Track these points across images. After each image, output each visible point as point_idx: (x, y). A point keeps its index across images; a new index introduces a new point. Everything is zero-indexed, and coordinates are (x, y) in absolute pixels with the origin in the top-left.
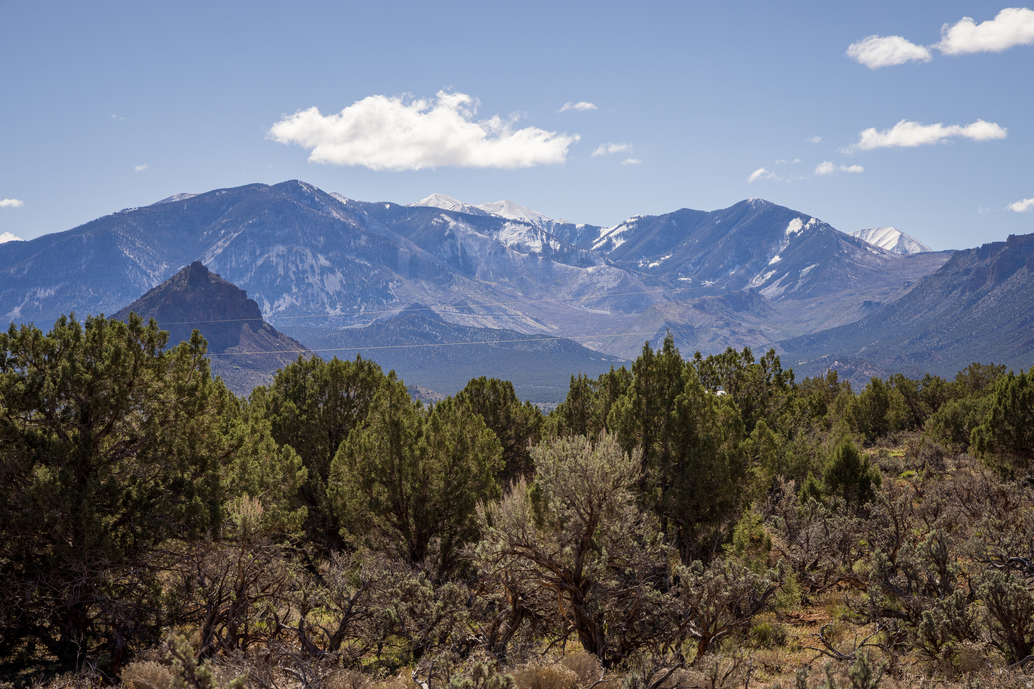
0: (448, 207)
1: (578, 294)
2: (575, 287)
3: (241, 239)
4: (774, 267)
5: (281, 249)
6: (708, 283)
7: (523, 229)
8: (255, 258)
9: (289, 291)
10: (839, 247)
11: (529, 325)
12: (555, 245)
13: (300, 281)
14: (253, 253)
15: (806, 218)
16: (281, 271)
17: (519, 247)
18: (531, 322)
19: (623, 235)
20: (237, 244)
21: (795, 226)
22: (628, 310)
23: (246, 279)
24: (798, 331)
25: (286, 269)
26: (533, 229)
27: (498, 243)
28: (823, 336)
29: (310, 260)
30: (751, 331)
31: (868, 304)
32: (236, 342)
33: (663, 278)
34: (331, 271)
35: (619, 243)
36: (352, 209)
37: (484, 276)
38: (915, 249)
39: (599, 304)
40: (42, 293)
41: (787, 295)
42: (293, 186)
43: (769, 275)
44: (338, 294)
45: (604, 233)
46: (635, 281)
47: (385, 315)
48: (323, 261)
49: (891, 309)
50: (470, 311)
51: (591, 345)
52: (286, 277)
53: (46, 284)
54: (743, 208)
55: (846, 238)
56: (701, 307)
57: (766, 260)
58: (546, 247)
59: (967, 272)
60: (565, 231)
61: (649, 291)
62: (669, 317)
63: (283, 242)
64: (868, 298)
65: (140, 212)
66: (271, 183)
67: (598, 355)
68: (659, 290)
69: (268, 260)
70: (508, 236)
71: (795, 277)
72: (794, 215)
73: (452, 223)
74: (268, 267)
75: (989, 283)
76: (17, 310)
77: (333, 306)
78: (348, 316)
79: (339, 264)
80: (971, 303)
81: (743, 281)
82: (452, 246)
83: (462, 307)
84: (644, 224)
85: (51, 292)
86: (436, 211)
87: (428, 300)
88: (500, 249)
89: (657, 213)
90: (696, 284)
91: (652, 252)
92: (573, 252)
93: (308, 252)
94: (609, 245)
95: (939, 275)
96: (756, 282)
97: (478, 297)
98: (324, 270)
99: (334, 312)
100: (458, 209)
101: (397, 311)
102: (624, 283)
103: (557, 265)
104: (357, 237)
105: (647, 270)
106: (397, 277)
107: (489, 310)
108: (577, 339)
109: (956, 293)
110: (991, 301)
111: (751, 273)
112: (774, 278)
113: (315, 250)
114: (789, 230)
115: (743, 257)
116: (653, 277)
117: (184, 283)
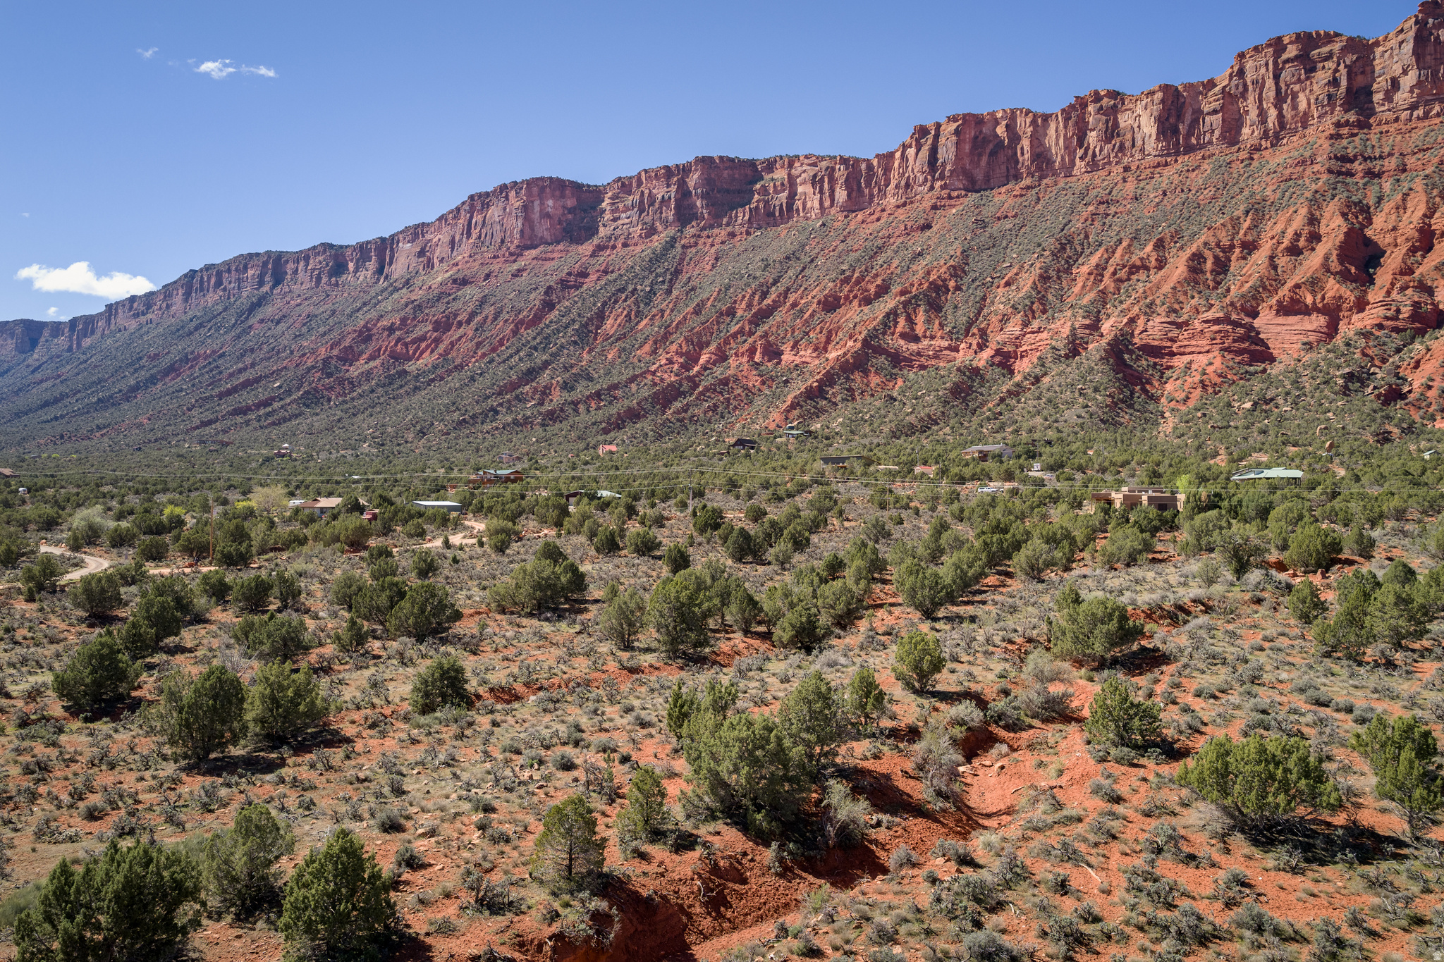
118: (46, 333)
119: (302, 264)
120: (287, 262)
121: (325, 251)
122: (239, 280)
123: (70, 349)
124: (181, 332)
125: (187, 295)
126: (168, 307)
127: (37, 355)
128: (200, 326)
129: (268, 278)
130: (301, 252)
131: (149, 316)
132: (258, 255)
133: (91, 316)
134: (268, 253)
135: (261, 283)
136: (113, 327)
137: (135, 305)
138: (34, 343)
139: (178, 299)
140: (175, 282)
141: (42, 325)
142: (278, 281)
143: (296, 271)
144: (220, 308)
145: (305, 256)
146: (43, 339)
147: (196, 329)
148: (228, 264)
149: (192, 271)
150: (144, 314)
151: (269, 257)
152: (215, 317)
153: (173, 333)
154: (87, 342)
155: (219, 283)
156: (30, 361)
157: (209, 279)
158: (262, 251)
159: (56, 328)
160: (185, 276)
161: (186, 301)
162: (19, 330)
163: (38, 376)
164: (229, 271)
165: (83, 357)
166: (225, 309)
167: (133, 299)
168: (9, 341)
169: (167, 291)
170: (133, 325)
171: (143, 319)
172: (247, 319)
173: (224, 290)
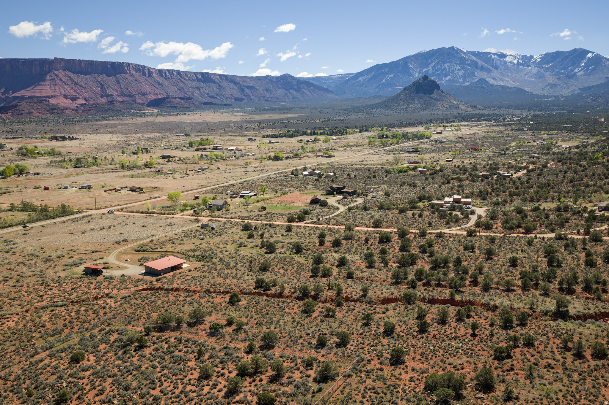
0: (492, 52)
1: (525, 75)
2: (525, 73)
3: (439, 62)
4: (582, 66)
5: (448, 64)
6: (562, 71)
7: (512, 57)
9: (449, 75)
10: (602, 61)
12: (520, 61)
13: (452, 72)
14: (441, 66)
15: (593, 53)
16: (448, 70)
17: (511, 62)
18: (512, 83)
19: (540, 58)
20: (438, 63)
21: (590, 55)
22: (539, 78)
24: (586, 85)
25: (449, 69)
26: (515, 57)
27: (505, 61)
28: (592, 87)
29: (455, 67)
30: (572, 85)
31: (607, 78)
32: (433, 93)
33: (550, 70)
34: (461, 70)
35: (539, 60)
36: (467, 53)
37: (501, 70)
39: (531, 77)
40: (390, 76)
41: (585, 74)
42: (452, 48)
43: (580, 69)
44: (462, 75)
45: (535, 57)
46: (542, 71)
47: (473, 81)
48: (458, 67)
50: (496, 80)
51: (527, 89)
52: (449, 72)
54: (575, 50)
55: (605, 58)
56: (559, 79)
57: (580, 65)
58: (518, 62)
60: (524, 57)
61: (545, 73)
62: (550, 82)
63: (449, 62)
65: (414, 56)
66: (447, 47)
67: (528, 92)
68: (549, 73)
69: (445, 67)
70: (508, 59)
71: (588, 69)
72: (589, 52)
73: (493, 56)
74: (445, 69)
76: (384, 80)
77: (460, 79)
78: (464, 81)
79: (463, 68)
81: (572, 70)
82: (493, 62)
83: (494, 79)
84: (547, 55)
85: (392, 76)
86: (489, 53)
87: (485, 77)
88: (505, 63)
89: (551, 52)
90: (559, 72)
91: (548, 63)
92: (525, 63)
93: (455, 65)
94: (536, 61)
96: (577, 70)
97: (498, 76)
98: (459, 70)
100: (495, 52)
101: (476, 80)
102: (539, 71)
103: (521, 67)
104: (468, 61)
105: (545, 68)
106: (477, 71)
107: (501, 79)
108: (522, 87)
111: (575, 68)
112: (582, 70)
113: (457, 64)
114: (588, 56)
115: (573, 64)
116: (547, 70)
117: (422, 80)
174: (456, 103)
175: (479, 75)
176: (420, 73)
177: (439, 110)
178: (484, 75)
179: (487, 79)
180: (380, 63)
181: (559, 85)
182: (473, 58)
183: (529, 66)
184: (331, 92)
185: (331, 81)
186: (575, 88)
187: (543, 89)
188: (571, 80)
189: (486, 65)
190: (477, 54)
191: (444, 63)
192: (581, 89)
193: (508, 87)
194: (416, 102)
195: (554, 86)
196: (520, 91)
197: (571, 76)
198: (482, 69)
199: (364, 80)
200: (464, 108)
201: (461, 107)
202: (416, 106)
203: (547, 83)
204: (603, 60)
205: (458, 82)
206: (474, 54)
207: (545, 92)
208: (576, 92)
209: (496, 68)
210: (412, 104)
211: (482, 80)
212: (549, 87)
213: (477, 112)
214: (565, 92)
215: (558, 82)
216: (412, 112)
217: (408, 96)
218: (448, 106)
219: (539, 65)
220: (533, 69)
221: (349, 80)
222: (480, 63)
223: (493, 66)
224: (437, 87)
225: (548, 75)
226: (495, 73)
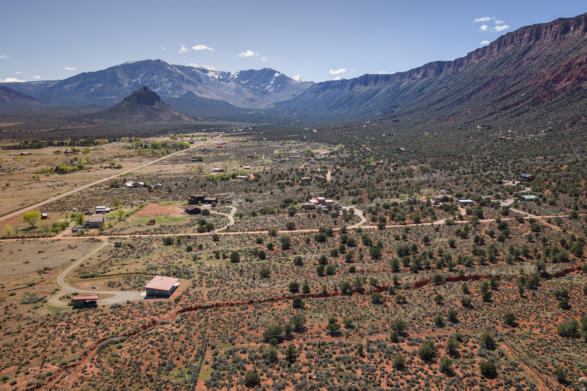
0: (195, 67)
1: (227, 89)
2: (226, 87)
3: (147, 74)
4: (272, 84)
5: (156, 76)
6: (257, 88)
7: (213, 73)
8: (150, 78)
9: (159, 87)
10: (286, 80)
11: (216, 97)
12: (221, 77)
13: (161, 84)
14: (150, 77)
15: (279, 73)
16: (157, 82)
17: (213, 77)
19: (237, 75)
20: (146, 75)
21: (277, 75)
22: (238, 93)
23: (148, 83)
24: (277, 100)
25: (158, 81)
26: (216, 73)
27: (208, 76)
28: (283, 102)
29: (164, 79)
30: (267, 100)
31: (293, 95)
32: (154, 104)
33: (246, 86)
34: (169, 82)
35: (236, 77)
36: (173, 66)
37: (205, 84)
38: (303, 81)
39: (231, 92)
40: (99, 85)
41: (275, 91)
42: (158, 61)
43: (270, 86)
44: (170, 88)
45: (232, 74)
46: (240, 86)
47: (182, 94)
48: (167, 80)
49: (299, 97)
50: (202, 93)
51: (231, 103)
52: (158, 83)
53: (100, 83)
54: (265, 70)
55: (288, 78)
56: (255, 94)
57: (270, 82)
58: (219, 78)
59: (316, 89)
60: (223, 73)
61: (243, 89)
63: (157, 75)
64: (293, 93)
65: (121, 66)
66: (153, 60)
67: (233, 106)
68: (246, 89)
69: (153, 79)
70: (210, 74)
71: (276, 87)
72: (276, 72)
73: (197, 71)
74: (153, 81)
75: (321, 92)
76: (93, 89)
77: (169, 91)
78: (173, 93)
79: (171, 80)
80: (317, 97)
81: (265, 87)
82: (197, 77)
83: (200, 92)
84: (242, 72)
85: (101, 85)
86: (193, 68)
88: (208, 78)
89: (245, 70)
90: (254, 88)
91: (244, 79)
92: (225, 79)
93: (163, 77)
94: (233, 77)
95: (309, 89)
96: (268, 87)
97: (204, 90)
98: (167, 82)
99: (170, 92)
100: (198, 67)
101: (185, 93)
102: (237, 87)
103: (222, 82)
104: (174, 74)
105: (242, 84)
106: (184, 84)
107: (206, 93)
108: (227, 101)
109: (313, 94)
110: (321, 96)
111: (266, 86)
112: (272, 87)
113: (165, 77)
114: (275, 75)
115: (265, 82)
117: (142, 91)
118: (446, 66)
119: (549, 29)
120: (542, 29)
121: (560, 22)
122: (521, 40)
123: (454, 73)
124: (494, 66)
125: (499, 48)
126: (491, 53)
127: (442, 76)
128: (502, 62)
129: (533, 38)
130: (549, 23)
131: (484, 57)
132: (529, 26)
133: (462, 58)
134: (534, 25)
135: (530, 40)
136: (470, 63)
137: (479, 53)
138: (441, 71)
139: (495, 50)
140: (495, 42)
141: (444, 63)
142: (538, 38)
143: (546, 33)
144: (511, 53)
145: (550, 25)
146: (444, 69)
147: (500, 64)
148: (516, 31)
149: (502, 36)
150: (482, 57)
151: (535, 27)
152: (509, 58)
153: (491, 66)
154: (460, 69)
155: (512, 41)
156: (439, 79)
157: (508, 39)
158: (532, 25)
159: (449, 63)
160: (499, 38)
161: (498, 50)
162: (436, 66)
163: (440, 86)
164: (517, 35)
165: (457, 77)
166: (513, 54)
167: (478, 50)
168: (432, 71)
169: (492, 46)
170: (477, 62)
171: (481, 59)
172: (522, 58)
173: (514, 44)
174: (177, 114)
175: (187, 88)
176: (129, 83)
177: (163, 120)
178: (191, 88)
179: (194, 92)
180: (86, 72)
181: (257, 100)
182: (179, 71)
183: (228, 82)
184: (35, 99)
185: (32, 88)
186: (270, 103)
187: (244, 103)
188: (265, 96)
189: (191, 79)
190: (182, 68)
191: (153, 75)
192: (274, 104)
193: (215, 101)
194: (139, 112)
195: (252, 100)
196: (226, 104)
197: (265, 93)
198: (189, 82)
199: (70, 88)
200: (186, 119)
201: (184, 118)
202: (139, 116)
203: (247, 98)
204: (288, 79)
205: (168, 93)
206: (179, 67)
207: (246, 106)
208: (272, 106)
209: (201, 82)
210: (135, 114)
211: (189, 92)
212: (248, 101)
213: (198, 123)
214: (263, 107)
215: (255, 97)
216: (138, 122)
217: (130, 106)
218: (171, 117)
219: (237, 81)
220: (233, 85)
221: (53, 87)
222: (186, 77)
223: (197, 80)
224: (158, 98)
225: (245, 90)
226: (200, 87)
